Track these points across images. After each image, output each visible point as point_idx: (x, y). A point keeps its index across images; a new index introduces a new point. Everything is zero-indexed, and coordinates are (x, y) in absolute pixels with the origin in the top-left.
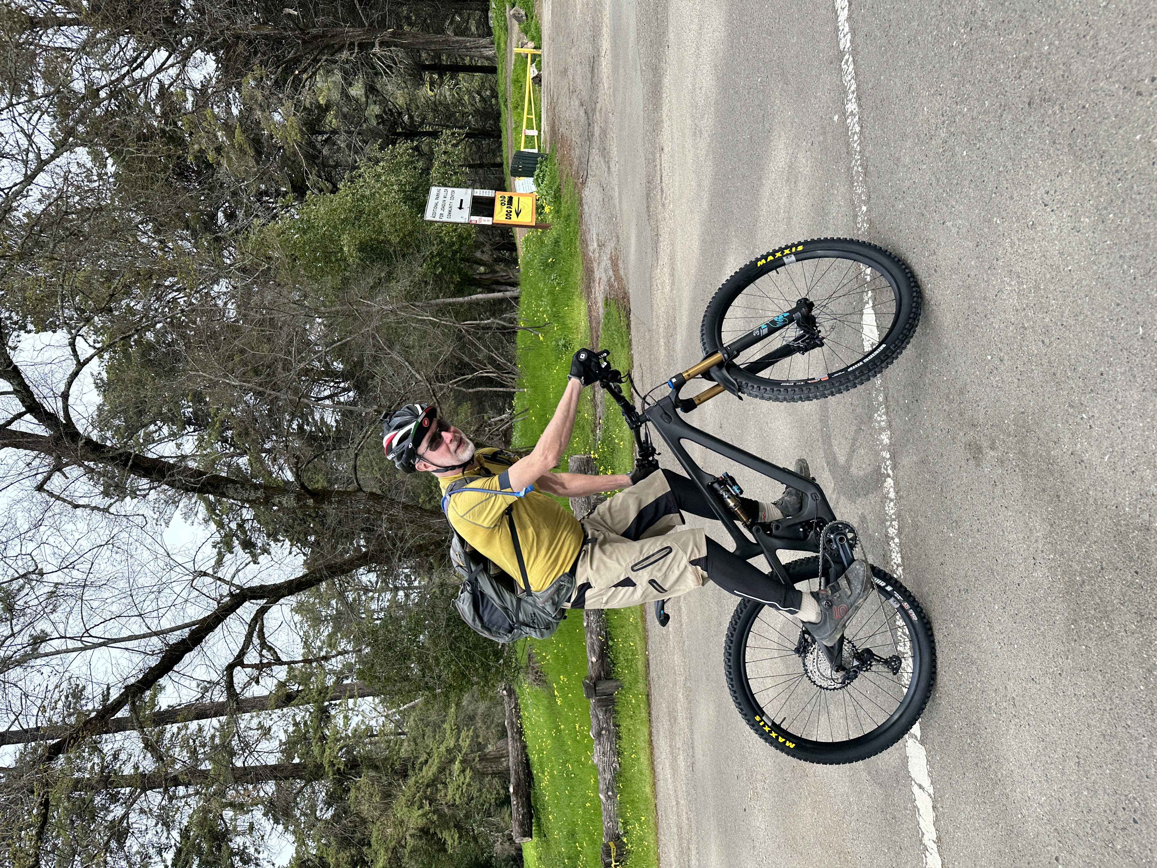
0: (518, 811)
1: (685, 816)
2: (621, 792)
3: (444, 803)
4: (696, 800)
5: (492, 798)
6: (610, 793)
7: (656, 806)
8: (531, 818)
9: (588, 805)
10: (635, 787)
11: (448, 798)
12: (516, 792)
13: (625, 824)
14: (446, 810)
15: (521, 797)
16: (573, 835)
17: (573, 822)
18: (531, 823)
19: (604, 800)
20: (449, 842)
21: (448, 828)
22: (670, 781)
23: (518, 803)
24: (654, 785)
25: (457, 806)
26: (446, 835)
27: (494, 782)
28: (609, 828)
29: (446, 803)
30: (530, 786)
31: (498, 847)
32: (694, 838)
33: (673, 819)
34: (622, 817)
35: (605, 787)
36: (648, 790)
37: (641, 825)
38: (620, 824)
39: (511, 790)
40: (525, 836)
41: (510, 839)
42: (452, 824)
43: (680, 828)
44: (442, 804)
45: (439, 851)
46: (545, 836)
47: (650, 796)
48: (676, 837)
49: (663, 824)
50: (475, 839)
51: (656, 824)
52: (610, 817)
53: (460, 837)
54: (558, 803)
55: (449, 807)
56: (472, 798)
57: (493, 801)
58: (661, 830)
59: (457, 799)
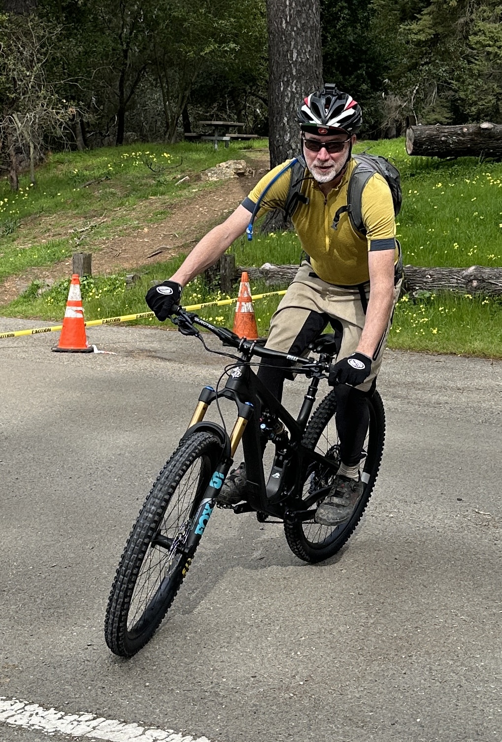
0: (452, 134)
1: (443, 399)
2: (477, 300)
3: (473, 16)
5: (468, 92)
6: (475, 283)
7: (451, 353)
8: (441, 155)
9: (456, 246)
10: (482, 324)
11: (481, 23)
12: (481, 132)
13: (428, 302)
14: (462, 20)
15: (472, 140)
16: (411, 218)
17: (431, 220)
18: (432, 155)
19: (465, 273)
20: (414, 26)
21: (435, 25)
22: (494, 383)
23: (464, 135)
24: (486, 357)
25: (466, 38)
26: (426, 20)
28: (424, 276)
29: (472, 20)
30: (488, 155)
31: (394, 101)
33: (436, 378)
34: (439, 296)
35: (486, 277)
36: (478, 345)
37: (427, 326)
38: (427, 295)
39: (485, 125)
40: (415, 144)
41: (410, 122)
42: (440, 30)
43: (424, 387)
44: (472, 13)
46: (412, 175)
47: (468, 347)
48: (409, 379)
49: (426, 361)
50: (414, 67)
51: (425, 350)
52: (440, 279)
53: (419, 43)
54: (459, 198)
55: (466, 23)
56: (469, 62)
57: (462, 95)
58: (416, 356)
59: (477, 38)
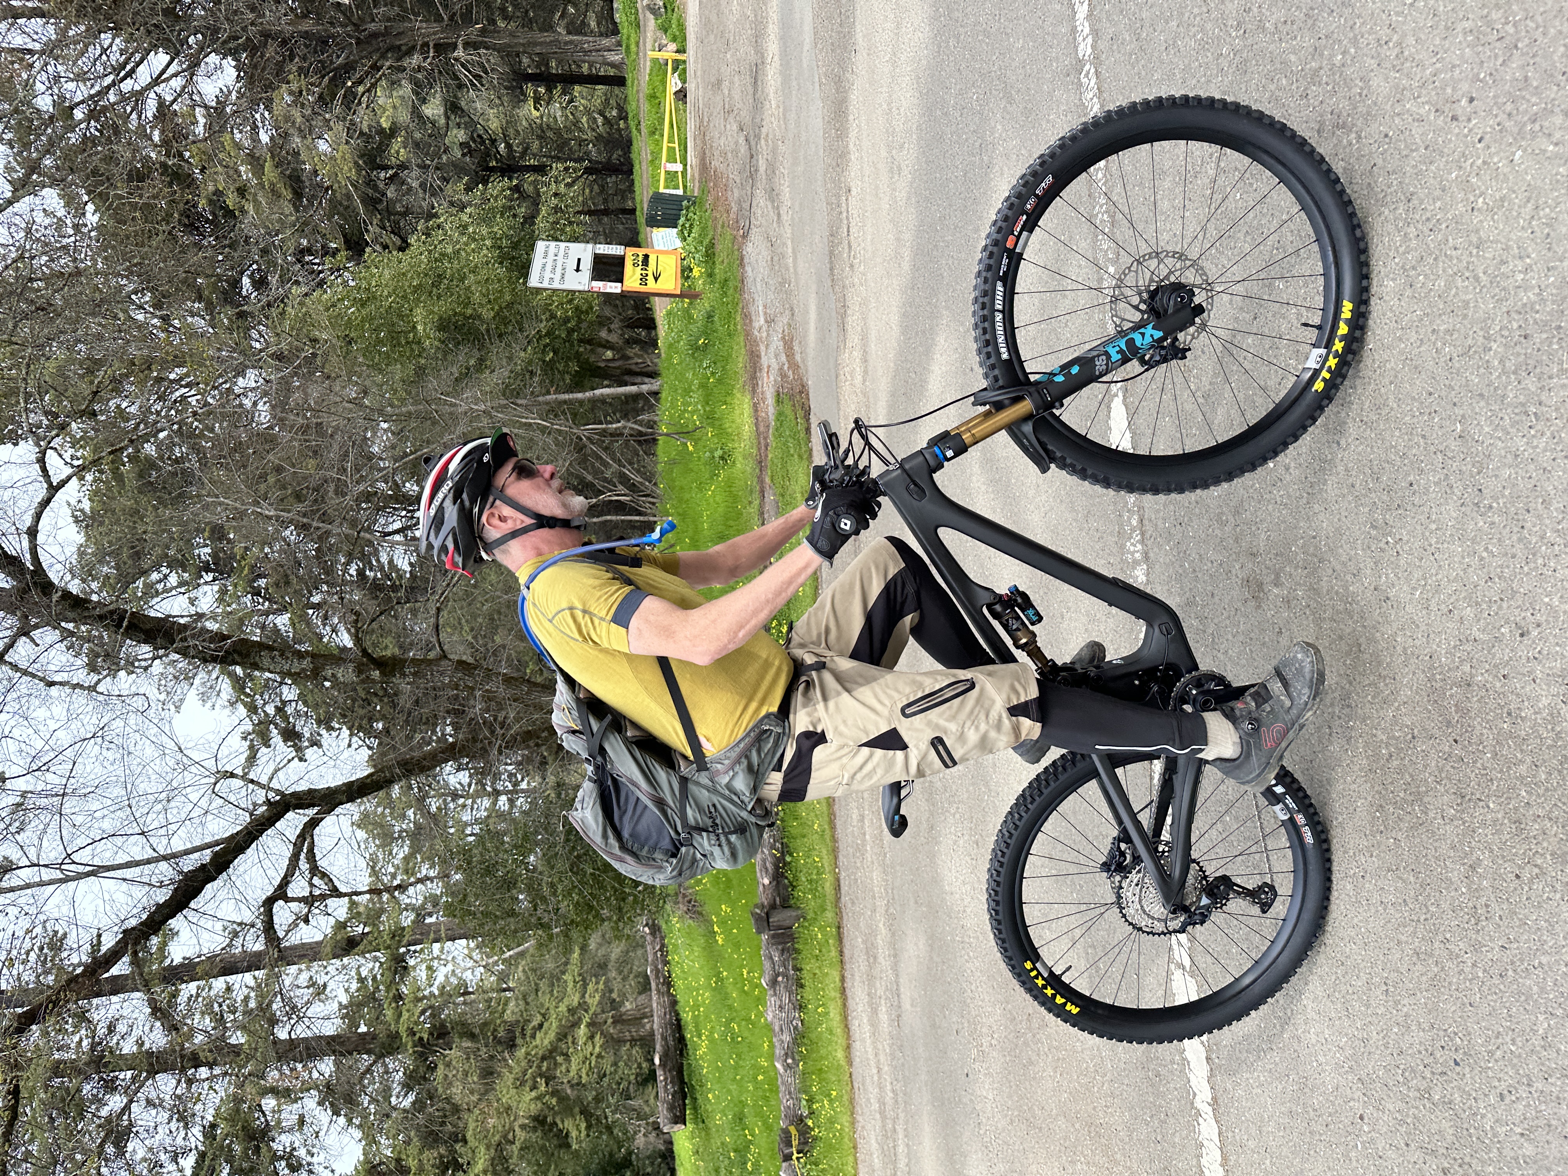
0: (666, 1090)
1: (889, 1087)
2: (804, 1058)
3: (565, 1081)
4: (903, 1065)
5: (631, 1072)
6: (790, 1061)
7: (851, 1076)
8: (684, 1097)
9: (760, 1078)
10: (823, 1052)
11: (571, 1074)
12: (663, 1065)
13: (810, 1101)
14: (569, 1091)
15: (670, 1071)
16: (741, 1119)
17: (741, 1102)
18: (685, 1104)
19: (782, 1070)
20: (574, 1134)
21: (573, 1116)
22: (869, 1041)
23: (666, 1079)
24: (848, 1047)
25: (584, 1085)
26: (568, 1125)
27: (634, 1052)
28: (789, 1107)
29: (569, 1082)
30: (681, 1054)
31: (640, 1141)
32: (902, 1116)
33: (873, 1092)
34: (805, 1092)
35: (783, 1052)
36: (840, 1054)
37: (831, 1101)
38: (804, 1102)
39: (657, 1061)
40: (676, 1123)
41: (657, 1127)
42: (577, 1110)
43: (882, 1103)
44: (562, 1083)
45: (560, 1146)
46: (703, 1122)
47: (843, 1062)
48: (878, 1116)
49: (861, 1099)
50: (609, 1129)
51: (852, 1101)
52: (790, 1093)
53: (589, 1127)
54: (719, 1077)
55: (572, 1086)
56: (605, 1075)
57: (632, 1078)
58: (858, 1109)
59: (584, 1076)
